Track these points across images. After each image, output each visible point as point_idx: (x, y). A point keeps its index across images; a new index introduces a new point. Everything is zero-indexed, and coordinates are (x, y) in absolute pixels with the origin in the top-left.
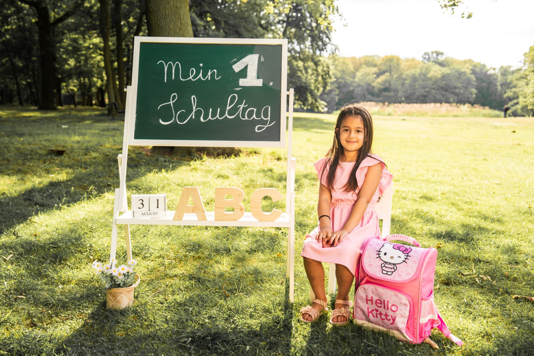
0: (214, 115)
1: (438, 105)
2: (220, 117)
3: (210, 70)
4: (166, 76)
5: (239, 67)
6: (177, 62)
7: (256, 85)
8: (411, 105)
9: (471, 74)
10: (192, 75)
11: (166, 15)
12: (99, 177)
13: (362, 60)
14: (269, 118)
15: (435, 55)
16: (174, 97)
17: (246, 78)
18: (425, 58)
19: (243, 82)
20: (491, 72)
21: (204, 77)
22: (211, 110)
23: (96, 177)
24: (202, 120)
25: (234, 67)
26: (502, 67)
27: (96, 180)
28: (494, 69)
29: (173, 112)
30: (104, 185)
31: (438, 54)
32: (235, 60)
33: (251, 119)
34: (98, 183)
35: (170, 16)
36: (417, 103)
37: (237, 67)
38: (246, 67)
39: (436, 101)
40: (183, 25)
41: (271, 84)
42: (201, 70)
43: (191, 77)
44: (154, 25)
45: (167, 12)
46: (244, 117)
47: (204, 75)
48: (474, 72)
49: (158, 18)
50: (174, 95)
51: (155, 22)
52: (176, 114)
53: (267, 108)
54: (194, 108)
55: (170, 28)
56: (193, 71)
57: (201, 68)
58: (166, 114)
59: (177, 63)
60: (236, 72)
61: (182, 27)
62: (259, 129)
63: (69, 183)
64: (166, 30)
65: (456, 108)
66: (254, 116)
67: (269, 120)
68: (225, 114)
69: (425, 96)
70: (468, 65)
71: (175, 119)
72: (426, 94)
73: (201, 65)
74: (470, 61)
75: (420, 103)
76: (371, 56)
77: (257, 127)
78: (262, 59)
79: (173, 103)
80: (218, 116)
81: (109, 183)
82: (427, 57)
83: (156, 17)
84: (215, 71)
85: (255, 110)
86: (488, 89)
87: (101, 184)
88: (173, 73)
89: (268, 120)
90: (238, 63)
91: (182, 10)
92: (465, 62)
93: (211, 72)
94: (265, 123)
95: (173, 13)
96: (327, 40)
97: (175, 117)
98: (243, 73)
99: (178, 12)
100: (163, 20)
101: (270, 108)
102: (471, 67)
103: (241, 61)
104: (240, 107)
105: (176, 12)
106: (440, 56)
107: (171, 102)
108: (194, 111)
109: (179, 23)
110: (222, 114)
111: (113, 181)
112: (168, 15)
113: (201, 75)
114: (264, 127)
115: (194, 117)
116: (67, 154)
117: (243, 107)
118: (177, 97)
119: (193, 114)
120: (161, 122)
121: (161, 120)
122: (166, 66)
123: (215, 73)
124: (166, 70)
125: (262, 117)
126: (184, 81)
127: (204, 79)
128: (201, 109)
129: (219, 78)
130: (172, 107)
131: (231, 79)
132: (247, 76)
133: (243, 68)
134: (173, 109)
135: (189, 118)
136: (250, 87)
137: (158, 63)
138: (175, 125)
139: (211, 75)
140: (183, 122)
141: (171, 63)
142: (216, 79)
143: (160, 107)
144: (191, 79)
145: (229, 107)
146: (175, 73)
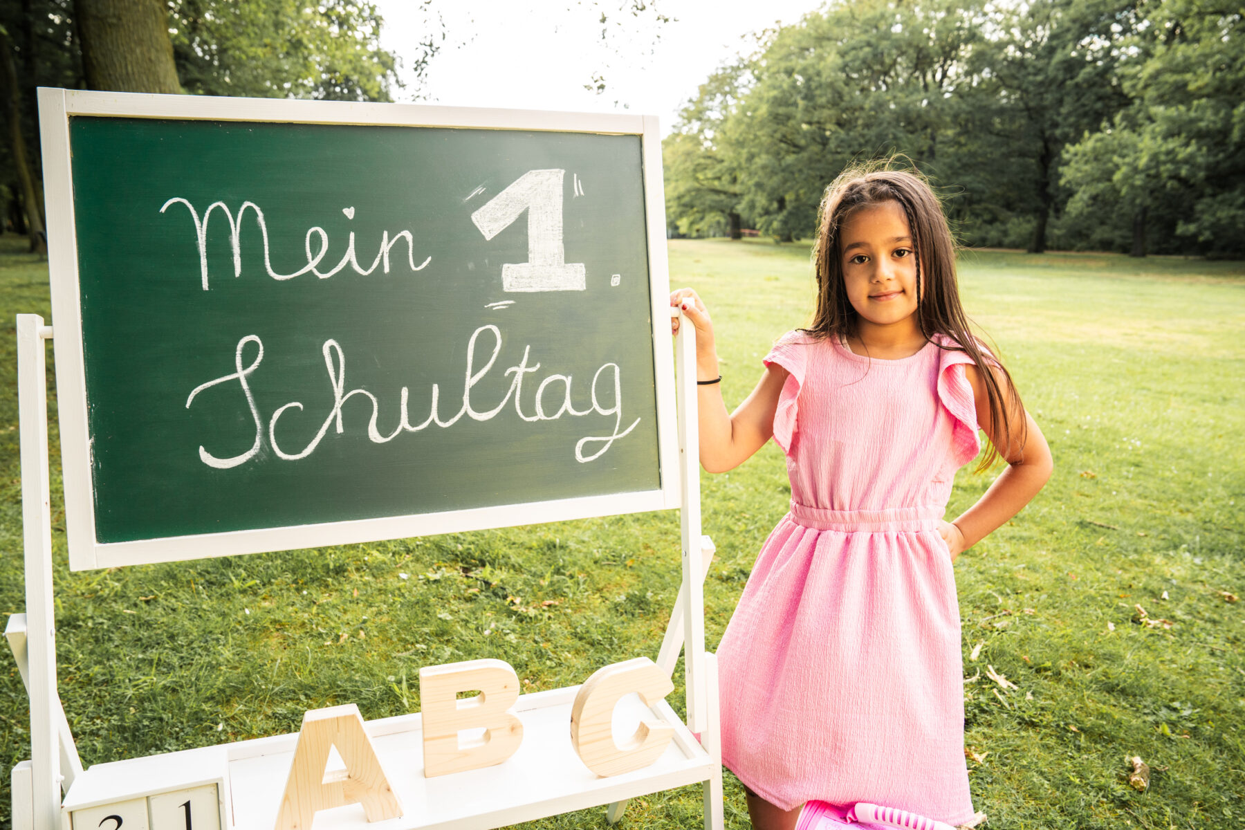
0: (419, 411)
2: (443, 418)
3: (386, 234)
4: (204, 261)
5: (496, 220)
6: (247, 204)
7: (562, 288)
10: (315, 253)
14: (618, 409)
16: (250, 352)
17: (527, 261)
19: (514, 278)
21: (365, 261)
22: (405, 392)
24: (374, 435)
25: (475, 217)
29: (254, 412)
32: (479, 190)
33: (557, 416)
37: (490, 220)
38: (523, 220)
41: (616, 281)
42: (352, 235)
43: (311, 266)
46: (529, 410)
47: (366, 256)
50: (247, 345)
52: (266, 420)
53: (612, 370)
54: (338, 390)
56: (316, 239)
57: (349, 225)
58: (225, 425)
59: (249, 208)
60: (489, 237)
62: (589, 449)
66: (567, 405)
67: (619, 415)
68: (462, 404)
71: (266, 442)
77: (581, 443)
78: (578, 189)
79: (249, 378)
80: (434, 415)
84: (408, 235)
85: (568, 381)
88: (237, 250)
89: (615, 415)
90: (491, 203)
93: (390, 239)
94: (606, 425)
97: (266, 434)
98: (515, 243)
101: (617, 370)
103: (503, 194)
104: (514, 374)
107: (241, 374)
108: (339, 403)
110: (450, 404)
113: (350, 255)
114: (604, 443)
115: (340, 429)
117: (525, 374)
118: (261, 348)
119: (335, 417)
120: (206, 457)
121: (207, 450)
122: (201, 220)
123: (407, 243)
124: (204, 236)
125: (596, 405)
126: (287, 281)
127: (366, 269)
128: (367, 393)
129: (425, 264)
130: (248, 394)
131: (471, 266)
132: (530, 256)
133: (510, 221)
134: (250, 399)
135: (321, 433)
136: (542, 293)
137: (163, 210)
138: (266, 466)
139: (392, 252)
140: (300, 452)
141: (219, 207)
142: (414, 268)
143: (196, 397)
144: (311, 272)
145: (472, 375)
146: (242, 248)
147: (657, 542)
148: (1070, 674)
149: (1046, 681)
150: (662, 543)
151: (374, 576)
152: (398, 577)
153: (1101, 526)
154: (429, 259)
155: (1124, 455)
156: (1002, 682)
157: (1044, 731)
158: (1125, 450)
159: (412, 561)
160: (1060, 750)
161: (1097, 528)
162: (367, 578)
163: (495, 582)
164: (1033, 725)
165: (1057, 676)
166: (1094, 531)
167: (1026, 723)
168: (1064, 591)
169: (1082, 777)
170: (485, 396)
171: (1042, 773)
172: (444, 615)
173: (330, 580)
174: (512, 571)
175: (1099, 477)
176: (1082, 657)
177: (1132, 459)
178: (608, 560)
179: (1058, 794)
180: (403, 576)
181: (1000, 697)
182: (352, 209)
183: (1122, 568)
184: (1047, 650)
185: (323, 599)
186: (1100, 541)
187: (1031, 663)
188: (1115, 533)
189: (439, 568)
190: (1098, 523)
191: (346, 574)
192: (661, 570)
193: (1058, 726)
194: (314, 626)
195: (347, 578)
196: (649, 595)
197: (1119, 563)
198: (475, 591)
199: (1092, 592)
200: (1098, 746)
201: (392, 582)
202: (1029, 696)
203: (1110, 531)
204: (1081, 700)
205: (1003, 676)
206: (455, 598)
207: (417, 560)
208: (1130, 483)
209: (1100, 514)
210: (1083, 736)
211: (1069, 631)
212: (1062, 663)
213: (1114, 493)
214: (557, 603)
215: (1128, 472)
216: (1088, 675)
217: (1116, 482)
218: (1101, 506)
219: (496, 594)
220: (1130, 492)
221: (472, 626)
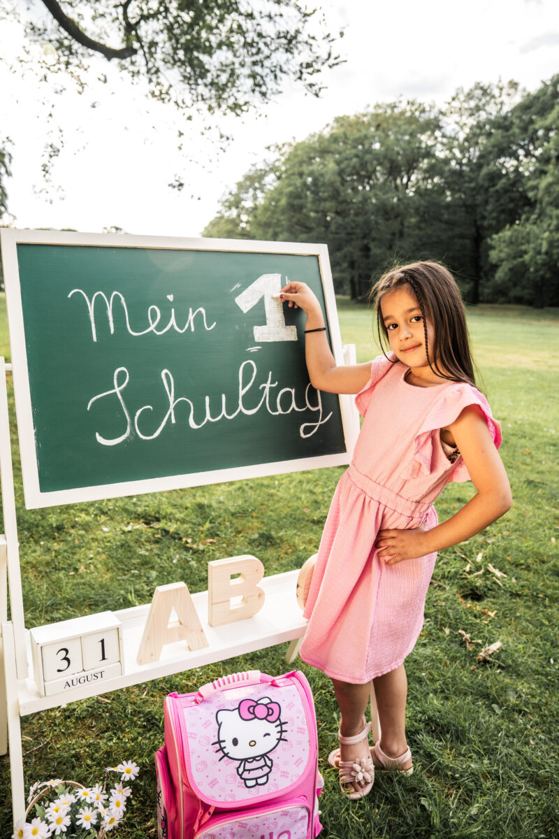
0: (215, 411)
2: (229, 413)
3: (191, 310)
4: (93, 325)
5: (248, 302)
6: (115, 293)
7: (285, 340)
10: (153, 321)
14: (320, 407)
16: (121, 377)
17: (266, 325)
19: (260, 334)
21: (181, 326)
22: (207, 399)
24: (192, 423)
25: (237, 300)
29: (126, 412)
32: (238, 285)
33: (288, 412)
37: (245, 302)
42: (173, 310)
43: (152, 327)
46: (275, 409)
47: (181, 323)
50: (120, 372)
52: (132, 416)
54: (171, 399)
56: (154, 312)
57: (171, 305)
58: (110, 420)
59: (116, 295)
60: (245, 311)
62: (307, 430)
66: (293, 405)
67: (321, 411)
68: (238, 406)
71: (132, 430)
73: (170, 298)
77: (302, 427)
79: (122, 392)
80: (224, 412)
84: (202, 310)
85: (293, 392)
88: (111, 319)
89: (319, 411)
90: (245, 293)
93: (193, 313)
94: (315, 416)
97: (133, 425)
98: (259, 315)
103: (250, 288)
104: (265, 388)
107: (117, 390)
108: (172, 406)
110: (232, 406)
113: (173, 321)
114: (315, 426)
115: (173, 421)
117: (270, 388)
118: (128, 375)
119: (171, 414)
120: (100, 439)
121: (100, 435)
122: (91, 302)
123: (202, 315)
124: (93, 311)
125: (308, 405)
126: (139, 336)
127: (182, 329)
128: (187, 400)
129: (213, 327)
130: (122, 401)
131: (237, 327)
132: (267, 322)
133: (255, 302)
134: (123, 404)
135: (163, 424)
137: (69, 296)
138: (134, 443)
139: (195, 320)
140: (152, 435)
141: (100, 294)
142: (207, 329)
143: (92, 404)
144: (152, 331)
145: (243, 389)
146: (114, 317)
147: (268, 501)
148: (535, 567)
149: (522, 571)
150: (271, 502)
151: (86, 530)
152: (102, 530)
153: (539, 483)
154: (215, 323)
155: (546, 440)
156: (498, 573)
157: (525, 598)
158: (547, 437)
159: (108, 520)
160: (535, 608)
161: (537, 484)
162: (82, 532)
163: (172, 530)
164: (518, 595)
165: (528, 568)
166: (535, 486)
167: (514, 594)
168: (523, 521)
169: (549, 621)
170: (250, 401)
171: (528, 620)
172: (143, 552)
173: (56, 534)
174: (179, 523)
175: (533, 453)
176: (540, 557)
177: (551, 441)
178: (240, 513)
179: (538, 630)
180: (105, 529)
181: (498, 581)
182: (172, 295)
183: (554, 507)
184: (521, 554)
185: (56, 546)
186: (540, 491)
187: (512, 562)
188: (547, 487)
189: (128, 523)
190: (537, 481)
191: (65, 530)
192: (275, 518)
193: (533, 595)
194: (57, 564)
195: (67, 533)
196: (273, 533)
197: (552, 504)
198: (159, 536)
199: (540, 521)
200: (556, 604)
201: (99, 535)
202: (514, 580)
203: (544, 486)
204: (544, 581)
205: (497, 570)
206: (146, 541)
207: (112, 519)
208: (552, 457)
209: (536, 476)
210: (547, 599)
211: (531, 543)
212: (530, 561)
213: (544, 463)
214: (215, 541)
215: (550, 449)
216: (545, 567)
217: (544, 457)
218: (536, 471)
219: (174, 538)
220: (553, 462)
221: (165, 558)
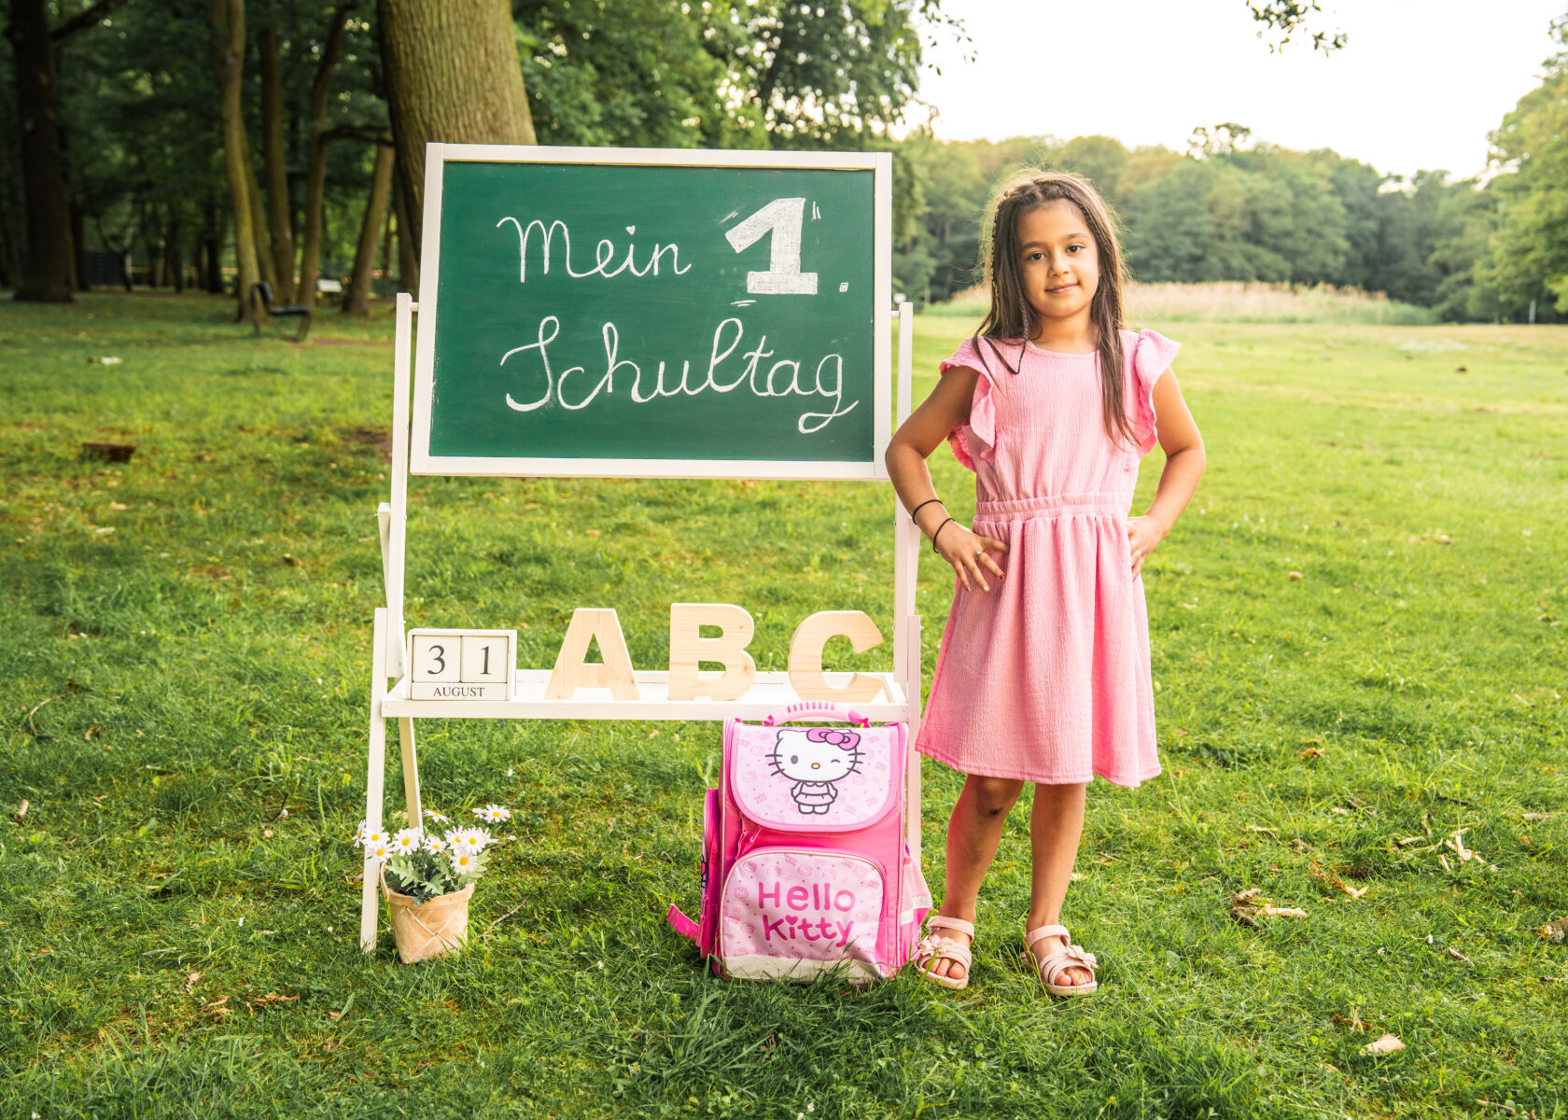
0: (672, 381)
1: (1236, 286)
2: (691, 387)
3: (657, 246)
4: (523, 262)
5: (745, 237)
6: (557, 222)
7: (796, 292)
8: (1156, 286)
9: (1332, 193)
10: (602, 259)
11: (440, 27)
12: (255, 533)
13: (1007, 149)
14: (839, 392)
15: (1225, 133)
16: (549, 329)
17: (767, 268)
18: (1195, 144)
19: (757, 282)
20: (1389, 188)
21: (639, 267)
22: (662, 366)
23: (243, 533)
24: (636, 396)
25: (729, 235)
26: (1421, 175)
27: (245, 543)
28: (1398, 179)
29: (548, 372)
30: (271, 560)
31: (1235, 130)
32: (733, 214)
33: (785, 394)
34: (254, 554)
35: (453, 30)
36: (1174, 280)
37: (740, 238)
38: (768, 235)
39: (1229, 275)
40: (494, 59)
41: (844, 287)
42: (632, 247)
43: (600, 268)
44: (403, 58)
45: (444, 18)
46: (762, 387)
47: (641, 261)
48: (1339, 189)
49: (416, 36)
50: (547, 322)
51: (409, 50)
52: (556, 379)
53: (834, 360)
54: (611, 361)
55: (454, 68)
56: (605, 248)
57: (630, 239)
58: (527, 378)
59: (558, 226)
60: (738, 251)
61: (492, 64)
63: (164, 555)
64: (443, 74)
65: (1288, 296)
66: (794, 385)
67: (840, 397)
68: (706, 378)
69: (1196, 259)
70: (1321, 167)
71: (553, 395)
72: (1198, 252)
73: (631, 230)
74: (1328, 152)
75: (1184, 281)
76: (1035, 137)
77: (804, 417)
78: (816, 213)
79: (547, 347)
80: (683, 385)
81: (288, 555)
82: (1201, 140)
83: (411, 33)
84: (674, 247)
85: (797, 366)
86: (1380, 236)
87: (265, 558)
88: (547, 255)
89: (836, 396)
90: (742, 225)
91: (491, 11)
92: (1315, 157)
93: (660, 250)
94: (827, 405)
95: (462, 21)
96: (906, 89)
97: (555, 389)
98: (759, 255)
99: (478, 18)
100: (433, 43)
101: (840, 360)
102: (1329, 173)
103: (752, 218)
104: (751, 357)
105: (472, 19)
106: (1240, 137)
107: (542, 344)
108: (611, 370)
109: (482, 51)
110: (697, 377)
111: (298, 545)
112: (449, 26)
113: (629, 261)
114: (824, 419)
115: (610, 389)
116: (141, 456)
117: (761, 358)
118: (558, 325)
119: (607, 380)
120: (510, 402)
121: (511, 396)
122: (524, 233)
123: (673, 253)
124: (525, 245)
125: (819, 387)
126: (581, 278)
127: (640, 272)
128: (633, 364)
129: (685, 270)
130: (545, 358)
131: (722, 272)
132: (771, 265)
133: (756, 238)
134: (546, 362)
135: (596, 392)
136: (779, 295)
137: (499, 225)
138: (553, 412)
139: (661, 260)
140: (578, 404)
141: (537, 223)
142: (677, 272)
143: (508, 358)
144: (599, 272)
145: (717, 355)
146: (551, 253)
154: (689, 265)
170: (726, 372)
182: (634, 227)
